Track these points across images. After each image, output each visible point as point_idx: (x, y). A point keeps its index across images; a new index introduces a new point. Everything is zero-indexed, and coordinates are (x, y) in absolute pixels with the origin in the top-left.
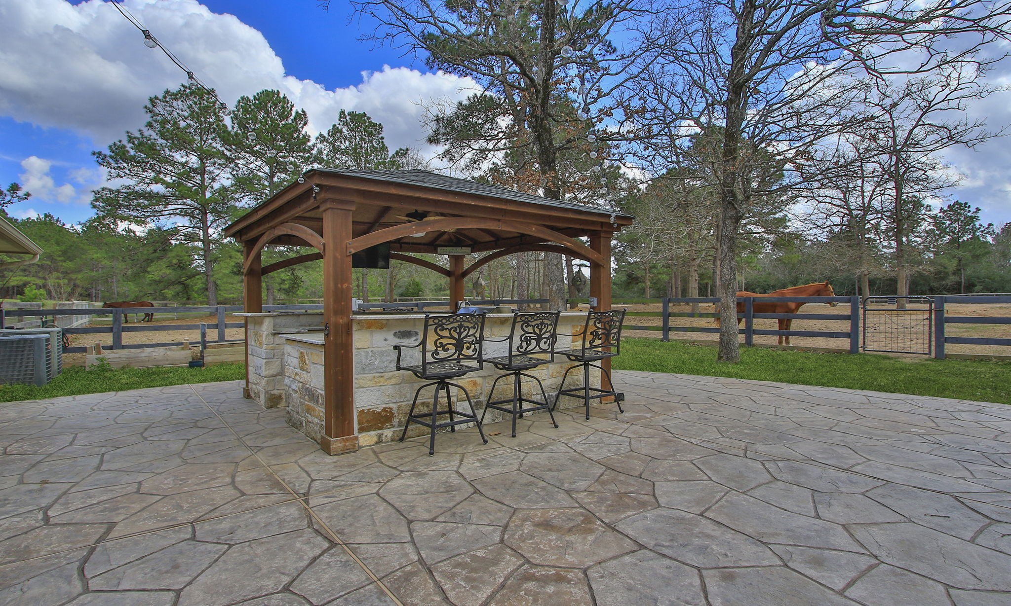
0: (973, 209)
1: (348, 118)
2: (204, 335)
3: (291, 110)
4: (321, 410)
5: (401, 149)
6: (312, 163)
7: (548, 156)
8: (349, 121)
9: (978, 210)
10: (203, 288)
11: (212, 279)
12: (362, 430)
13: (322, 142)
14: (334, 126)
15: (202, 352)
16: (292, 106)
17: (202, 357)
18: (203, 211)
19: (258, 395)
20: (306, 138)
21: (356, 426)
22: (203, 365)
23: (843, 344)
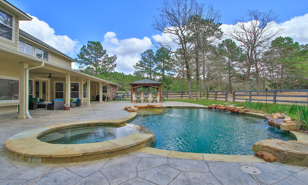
23: (224, 100)
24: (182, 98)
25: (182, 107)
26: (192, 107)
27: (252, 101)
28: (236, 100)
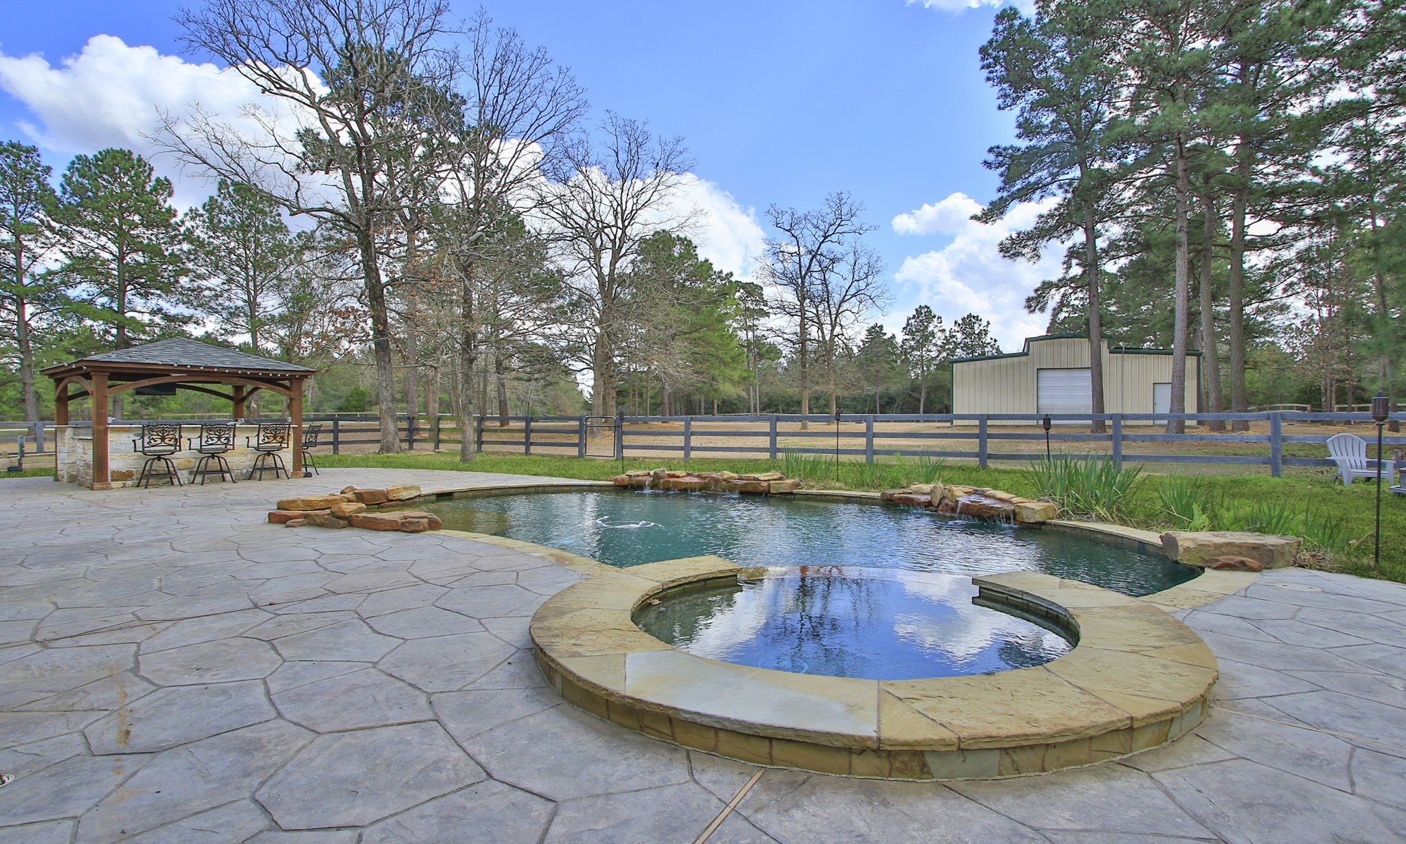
0: (984, 323)
1: (231, 189)
2: (22, 446)
3: (150, 174)
4: (91, 472)
5: (304, 232)
6: (180, 243)
7: (375, 293)
8: (232, 192)
9: (988, 323)
10: (18, 399)
11: (33, 388)
12: (112, 480)
13: (193, 219)
14: (211, 198)
15: (20, 460)
16: (151, 169)
17: (20, 464)
18: (19, 300)
19: (63, 477)
20: (171, 212)
21: (110, 478)
22: (21, 470)
23: (574, 451)
24: (336, 450)
25: (498, 491)
26: (539, 486)
27: (693, 454)
28: (627, 453)
